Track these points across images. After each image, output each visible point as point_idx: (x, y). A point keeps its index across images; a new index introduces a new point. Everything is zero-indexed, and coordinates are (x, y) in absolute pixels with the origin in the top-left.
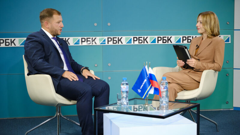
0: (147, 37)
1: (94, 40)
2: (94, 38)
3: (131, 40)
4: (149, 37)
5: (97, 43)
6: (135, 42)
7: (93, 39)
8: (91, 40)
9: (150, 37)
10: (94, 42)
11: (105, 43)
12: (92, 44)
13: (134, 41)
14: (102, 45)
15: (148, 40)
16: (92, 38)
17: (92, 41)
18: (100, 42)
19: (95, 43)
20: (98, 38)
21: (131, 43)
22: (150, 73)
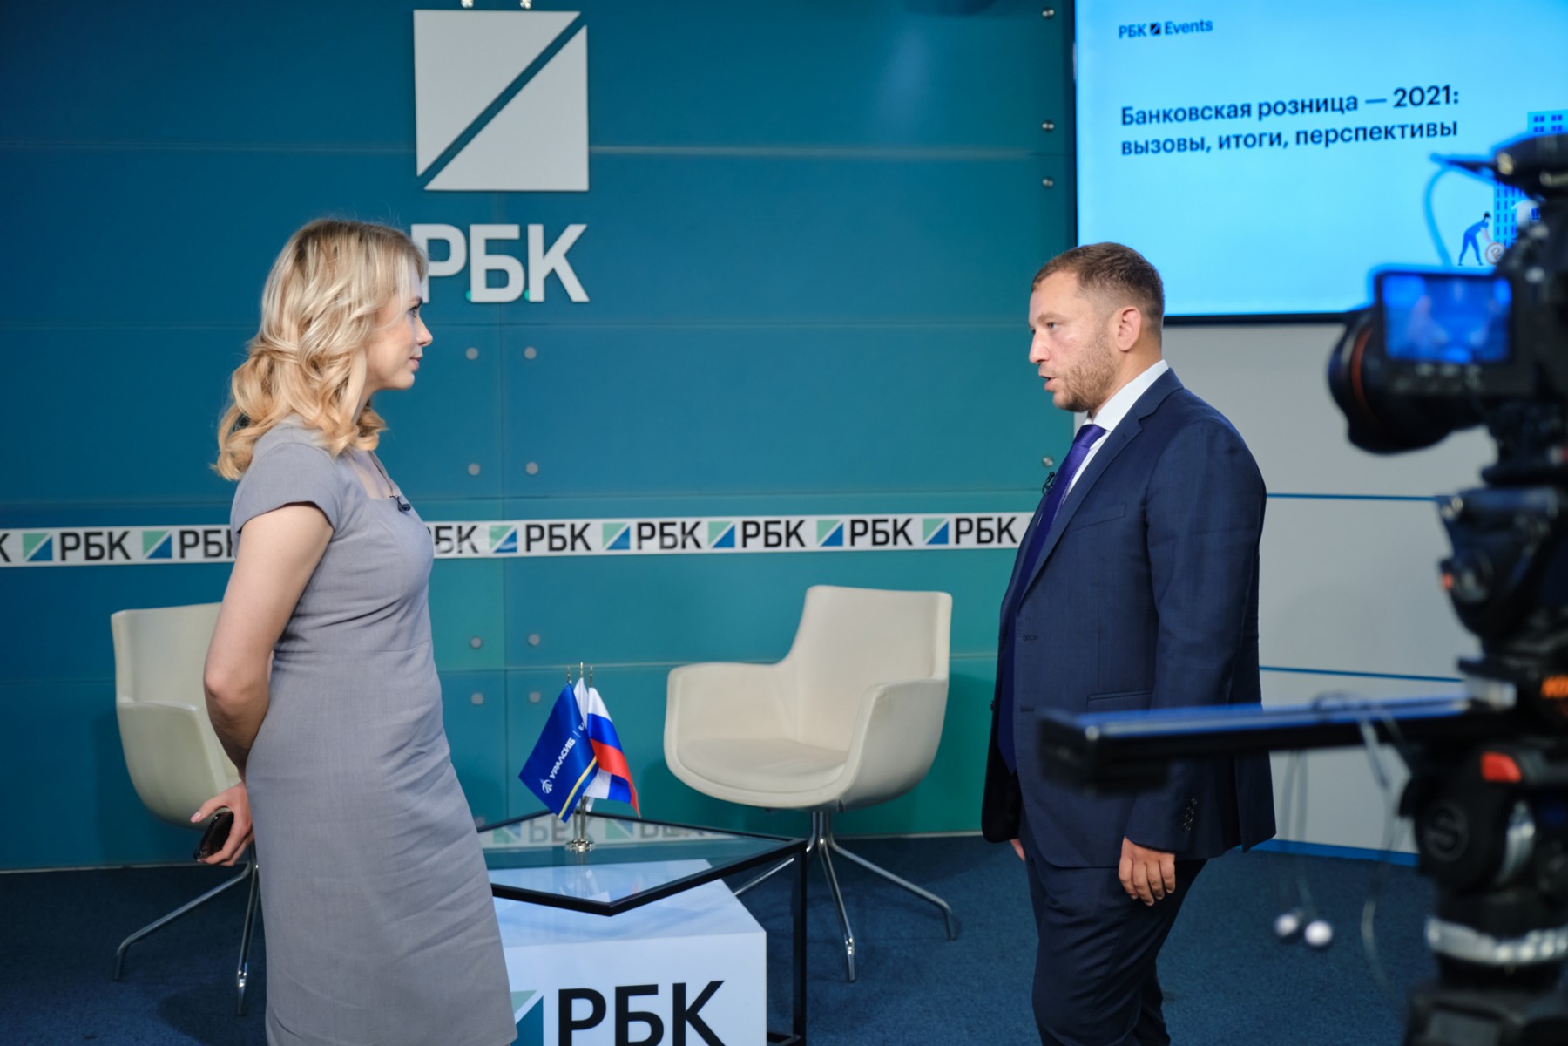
0: (697, 524)
1: (468, 536)
2: (466, 527)
3: (626, 534)
4: (705, 522)
5: (479, 548)
6: (645, 543)
7: (465, 532)
8: (453, 534)
9: (711, 525)
10: (466, 545)
11: (514, 550)
12: (460, 552)
13: (640, 537)
14: (504, 559)
15: (701, 534)
16: (460, 529)
17: (461, 540)
18: (492, 546)
19: (474, 549)
20: (485, 527)
21: (627, 547)
22: (590, 712)
